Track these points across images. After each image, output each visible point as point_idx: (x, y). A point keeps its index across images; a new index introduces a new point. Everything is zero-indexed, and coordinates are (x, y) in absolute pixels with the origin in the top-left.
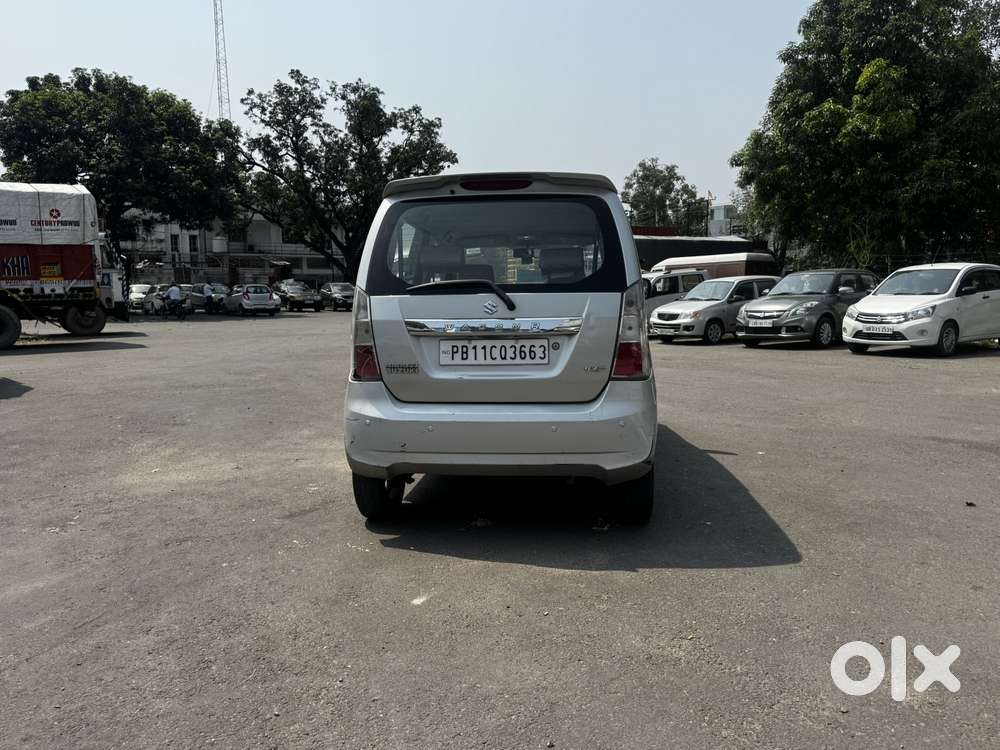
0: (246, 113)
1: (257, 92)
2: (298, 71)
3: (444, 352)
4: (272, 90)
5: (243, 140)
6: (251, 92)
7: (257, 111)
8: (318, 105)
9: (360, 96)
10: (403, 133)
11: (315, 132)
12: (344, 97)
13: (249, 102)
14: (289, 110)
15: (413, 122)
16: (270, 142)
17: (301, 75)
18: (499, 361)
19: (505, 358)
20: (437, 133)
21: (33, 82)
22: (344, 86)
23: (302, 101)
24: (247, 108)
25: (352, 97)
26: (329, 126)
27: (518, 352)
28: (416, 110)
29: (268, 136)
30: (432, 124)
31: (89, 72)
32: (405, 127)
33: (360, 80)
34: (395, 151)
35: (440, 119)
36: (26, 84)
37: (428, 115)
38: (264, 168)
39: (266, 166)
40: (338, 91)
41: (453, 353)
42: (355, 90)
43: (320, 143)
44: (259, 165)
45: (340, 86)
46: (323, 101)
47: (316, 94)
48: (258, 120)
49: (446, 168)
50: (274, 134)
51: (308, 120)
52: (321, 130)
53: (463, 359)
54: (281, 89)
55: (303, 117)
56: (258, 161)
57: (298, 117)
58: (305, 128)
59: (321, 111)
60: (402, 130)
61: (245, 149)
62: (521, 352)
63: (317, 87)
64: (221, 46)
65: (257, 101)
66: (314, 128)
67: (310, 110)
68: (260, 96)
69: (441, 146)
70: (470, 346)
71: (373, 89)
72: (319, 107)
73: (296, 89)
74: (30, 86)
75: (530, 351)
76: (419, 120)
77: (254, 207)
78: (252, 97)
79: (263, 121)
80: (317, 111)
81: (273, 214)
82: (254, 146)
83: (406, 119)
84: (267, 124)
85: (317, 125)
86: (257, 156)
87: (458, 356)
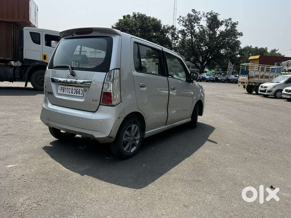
0: (178, 23)
1: (182, 17)
2: (194, 10)
3: (59, 89)
4: (186, 16)
5: (176, 31)
6: (180, 17)
7: (181, 22)
8: (199, 19)
9: (211, 16)
10: (225, 27)
11: (198, 28)
12: (206, 17)
13: (180, 19)
14: (190, 21)
15: (228, 23)
16: (184, 31)
17: (195, 11)
18: (71, 94)
19: (72, 93)
20: (236, 27)
21: (124, 17)
22: (207, 13)
23: (195, 19)
24: (179, 21)
25: (209, 16)
26: (202, 26)
27: (76, 92)
28: (230, 19)
29: (184, 30)
30: (235, 24)
31: (136, 13)
32: (226, 25)
33: (212, 11)
34: (222, 32)
35: (238, 22)
36: (123, 17)
37: (234, 21)
38: (181, 39)
39: (182, 38)
40: (205, 15)
41: (61, 89)
42: (210, 14)
43: (199, 31)
44: (180, 38)
45: (206, 13)
46: (201, 18)
47: (199, 16)
48: (181, 25)
49: (239, 38)
50: (185, 29)
51: (196, 24)
52: (200, 27)
53: (63, 92)
54: (189, 15)
55: (194, 23)
56: (180, 37)
57: (193, 23)
58: (195, 26)
59: (200, 21)
60: (225, 26)
61: (177, 33)
62: (77, 91)
63: (200, 14)
64: (176, 4)
65: (182, 19)
66: (198, 27)
67: (197, 21)
68: (183, 18)
69: (236, 30)
70: (65, 88)
71: (216, 14)
72: (200, 20)
73: (193, 15)
74: (123, 18)
75: (79, 91)
76: (231, 22)
77: (178, 50)
78: (181, 18)
79: (183, 25)
80: (199, 21)
81: (182, 52)
82: (179, 33)
83: (226, 22)
84: (184, 26)
85: (199, 25)
86: (180, 35)
87: (62, 90)
